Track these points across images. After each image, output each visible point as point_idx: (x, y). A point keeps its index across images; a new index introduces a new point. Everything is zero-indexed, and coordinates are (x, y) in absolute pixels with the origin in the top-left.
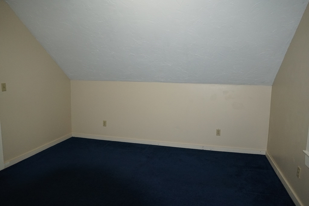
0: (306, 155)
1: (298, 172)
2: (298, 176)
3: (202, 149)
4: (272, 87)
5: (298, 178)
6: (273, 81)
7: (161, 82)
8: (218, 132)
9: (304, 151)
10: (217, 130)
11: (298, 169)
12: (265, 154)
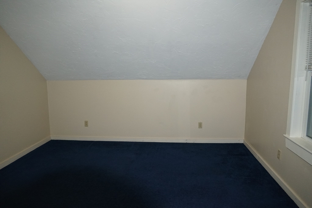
0: (286, 139)
1: (279, 154)
2: (278, 158)
3: (186, 142)
4: (247, 81)
5: (279, 159)
6: (248, 75)
7: (143, 79)
8: (200, 125)
9: (284, 135)
10: (199, 123)
11: (278, 152)
12: (242, 142)
